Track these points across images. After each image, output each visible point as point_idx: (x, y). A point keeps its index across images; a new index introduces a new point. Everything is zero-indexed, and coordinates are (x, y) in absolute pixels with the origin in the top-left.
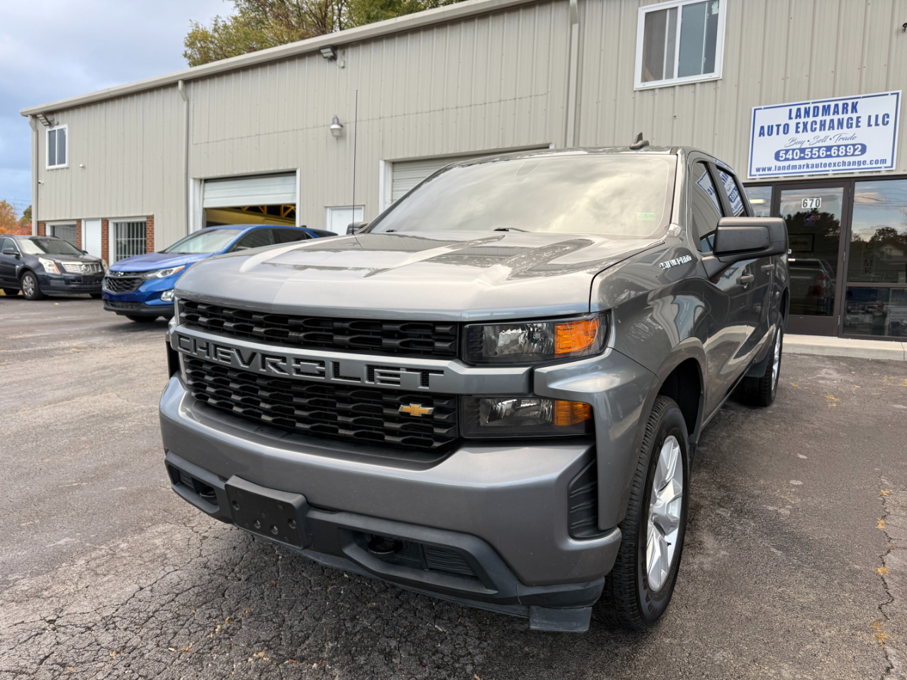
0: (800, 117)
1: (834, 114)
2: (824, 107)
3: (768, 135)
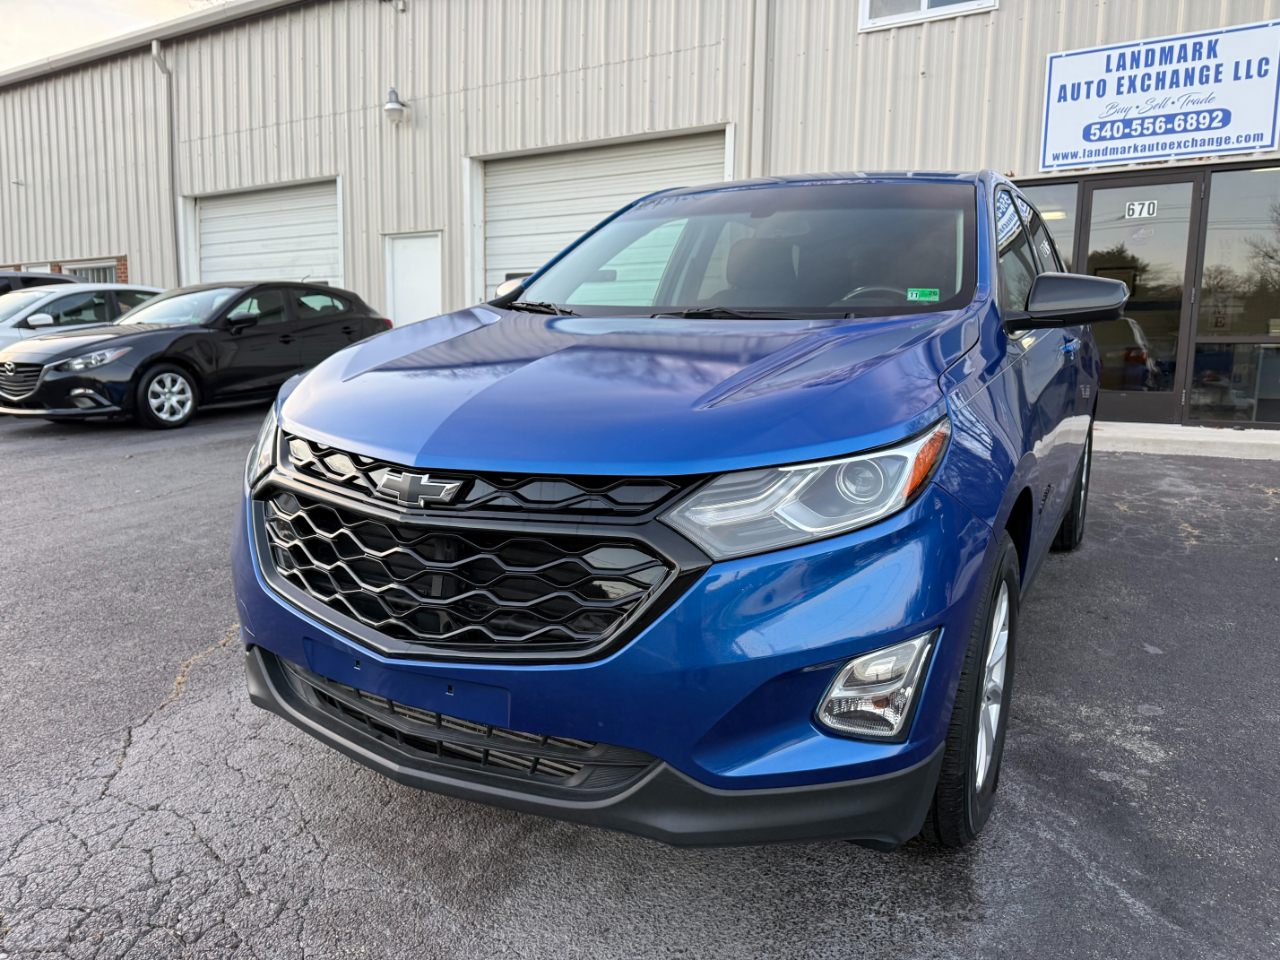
0: (1124, 69)
1: (1179, 61)
2: (1163, 49)
3: (1073, 98)
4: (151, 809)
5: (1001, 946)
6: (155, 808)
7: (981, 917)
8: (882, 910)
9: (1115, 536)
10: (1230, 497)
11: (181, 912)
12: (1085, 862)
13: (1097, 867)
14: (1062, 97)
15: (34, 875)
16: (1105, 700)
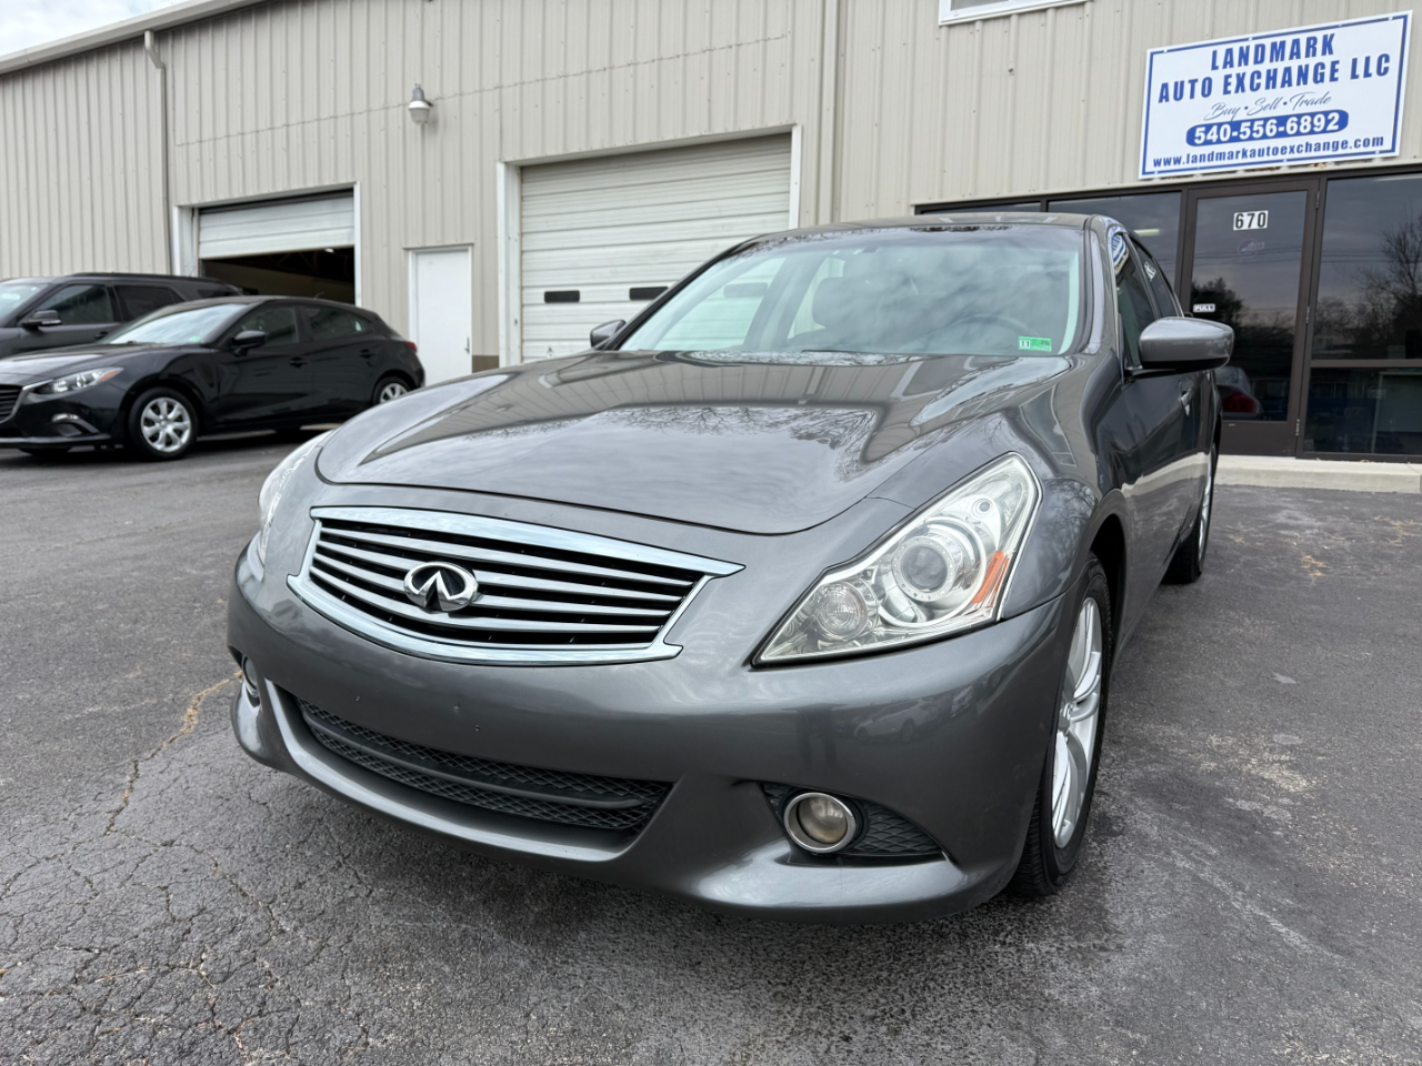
0: (1232, 66)
1: (1291, 58)
2: (1274, 45)
3: (1176, 98)
4: (165, 845)
5: (1144, 976)
6: (170, 844)
7: (1120, 947)
8: (1008, 940)
9: (1233, 567)
10: (1354, 529)
11: (204, 951)
12: (1229, 891)
13: (1243, 897)
14: (1164, 97)
15: (32, 915)
16: (1236, 729)
